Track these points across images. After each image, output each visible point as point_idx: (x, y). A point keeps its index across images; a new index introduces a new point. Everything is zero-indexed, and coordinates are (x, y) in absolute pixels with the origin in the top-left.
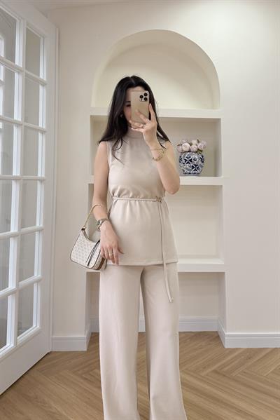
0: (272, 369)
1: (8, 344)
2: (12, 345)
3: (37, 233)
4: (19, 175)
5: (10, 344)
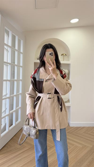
0: (83, 132)
1: (13, 125)
2: (15, 125)
3: (20, 95)
4: (16, 79)
5: (14, 125)
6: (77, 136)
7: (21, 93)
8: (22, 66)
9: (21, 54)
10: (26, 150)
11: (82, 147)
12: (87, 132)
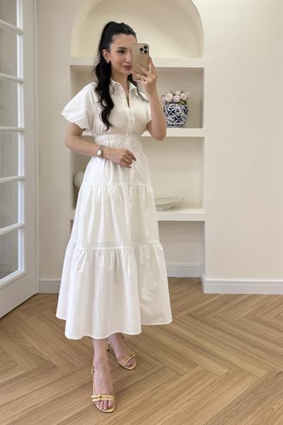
0: (246, 314)
3: (19, 182)
6: (219, 329)
7: (23, 175)
10: (11, 381)
11: (227, 374)
12: (257, 315)
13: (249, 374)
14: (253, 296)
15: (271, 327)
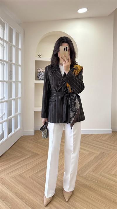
2: (14, 132)
3: (19, 99)
4: (14, 80)
8: (20, 64)
9: (19, 51)
11: (89, 153)
12: (95, 139)
13: (95, 153)
14: (92, 134)
15: (100, 142)
